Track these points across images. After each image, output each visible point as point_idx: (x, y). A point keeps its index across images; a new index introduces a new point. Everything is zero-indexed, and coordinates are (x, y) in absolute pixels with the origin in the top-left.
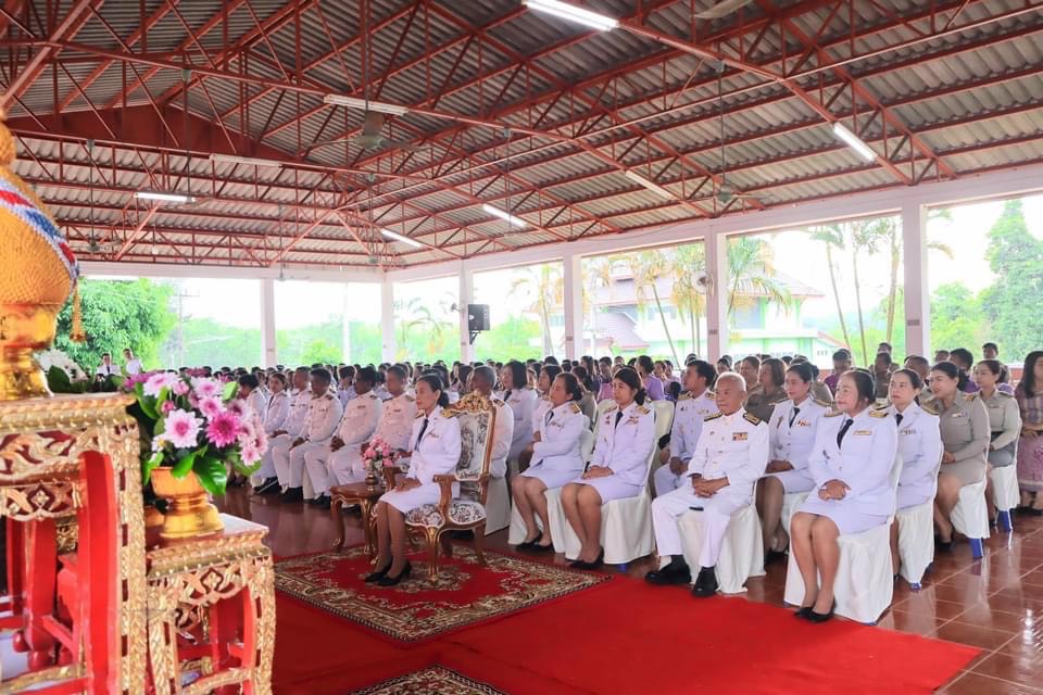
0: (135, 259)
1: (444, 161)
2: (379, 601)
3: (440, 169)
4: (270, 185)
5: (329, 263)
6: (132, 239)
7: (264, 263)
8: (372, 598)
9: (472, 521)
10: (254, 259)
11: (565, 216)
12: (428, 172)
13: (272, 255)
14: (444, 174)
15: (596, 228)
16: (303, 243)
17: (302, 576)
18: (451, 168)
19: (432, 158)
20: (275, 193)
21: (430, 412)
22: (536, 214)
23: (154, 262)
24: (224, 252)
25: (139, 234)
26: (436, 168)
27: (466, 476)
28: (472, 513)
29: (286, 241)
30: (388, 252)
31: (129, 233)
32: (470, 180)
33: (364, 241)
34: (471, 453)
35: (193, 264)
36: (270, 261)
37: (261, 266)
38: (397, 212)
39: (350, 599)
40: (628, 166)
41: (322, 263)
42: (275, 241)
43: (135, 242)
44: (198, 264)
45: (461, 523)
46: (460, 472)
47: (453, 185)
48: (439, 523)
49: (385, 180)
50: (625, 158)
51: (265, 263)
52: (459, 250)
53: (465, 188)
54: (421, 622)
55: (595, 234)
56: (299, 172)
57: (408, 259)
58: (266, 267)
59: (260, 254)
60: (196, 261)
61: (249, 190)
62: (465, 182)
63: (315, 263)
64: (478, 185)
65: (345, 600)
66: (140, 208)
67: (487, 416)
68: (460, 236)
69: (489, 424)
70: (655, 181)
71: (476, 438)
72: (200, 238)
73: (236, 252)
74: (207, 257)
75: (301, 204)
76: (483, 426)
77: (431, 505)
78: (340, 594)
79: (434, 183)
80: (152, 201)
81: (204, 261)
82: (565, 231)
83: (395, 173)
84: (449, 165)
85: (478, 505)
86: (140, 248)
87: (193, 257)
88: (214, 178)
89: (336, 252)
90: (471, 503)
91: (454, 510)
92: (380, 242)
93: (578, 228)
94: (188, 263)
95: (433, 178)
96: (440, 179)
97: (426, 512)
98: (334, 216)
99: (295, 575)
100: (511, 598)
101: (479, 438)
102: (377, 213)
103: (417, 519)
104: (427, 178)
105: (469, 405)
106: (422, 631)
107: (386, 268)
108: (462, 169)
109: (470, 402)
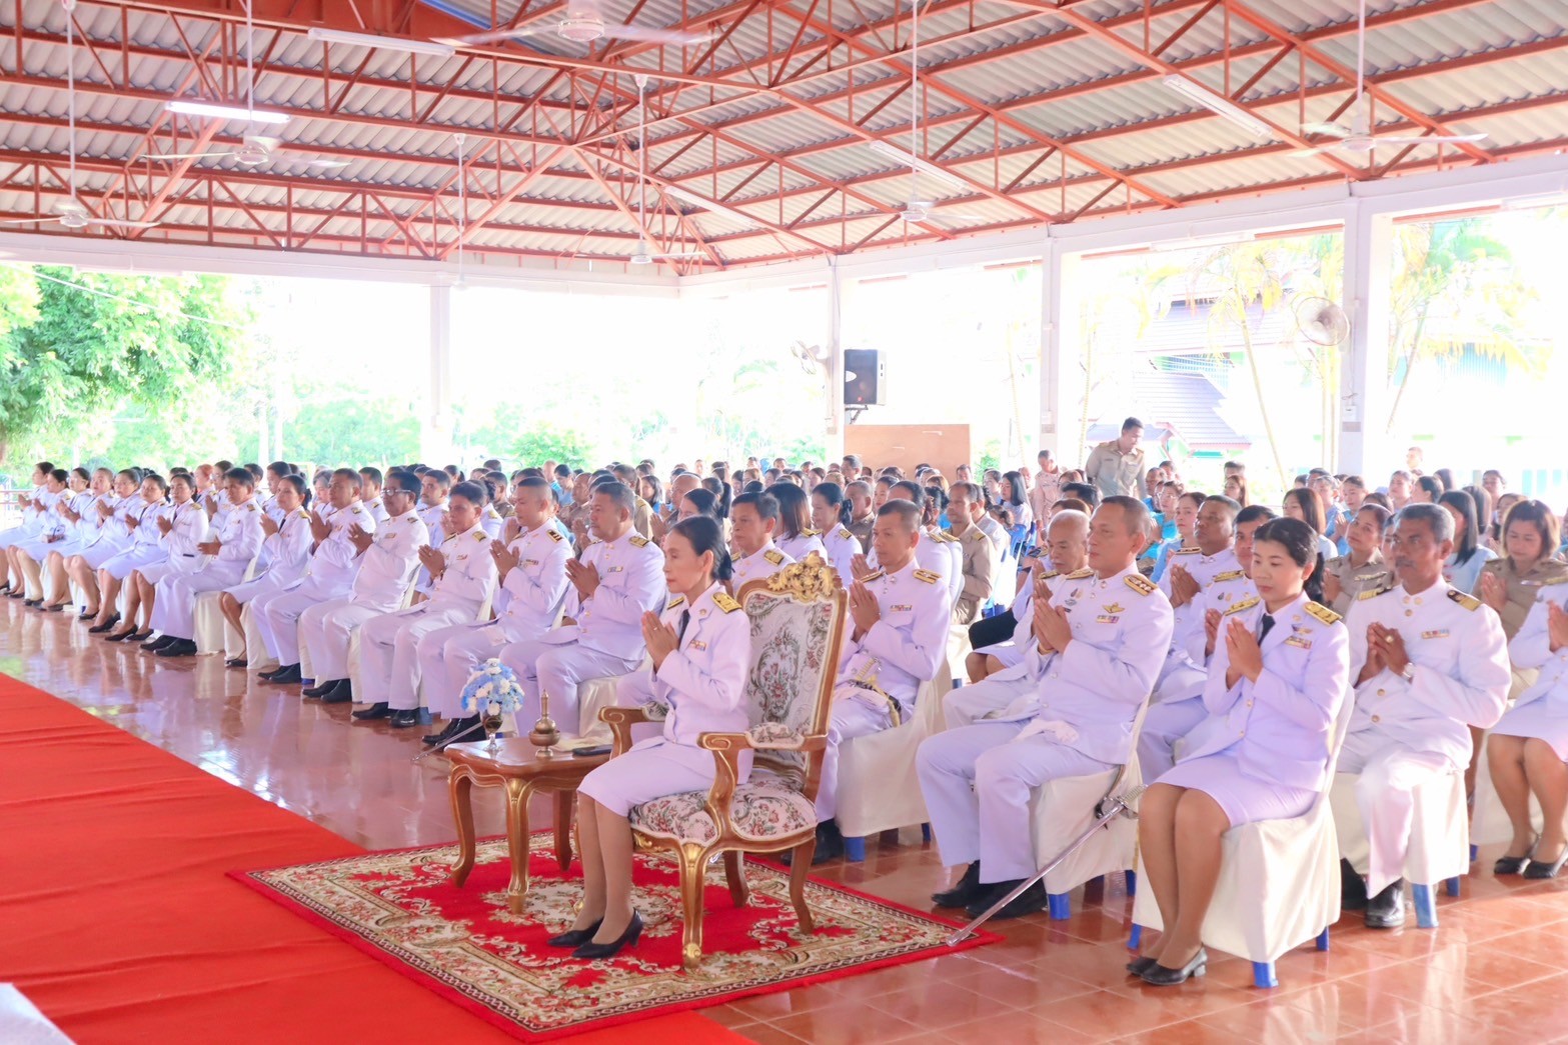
0: (174, 234)
1: (795, 47)
2: (509, 948)
3: (784, 65)
4: (441, 90)
5: (568, 255)
6: (164, 196)
7: (431, 252)
8: (498, 941)
9: (781, 835)
10: (413, 242)
11: (1050, 169)
12: (762, 73)
13: (446, 233)
14: (794, 77)
15: (1119, 196)
16: (508, 211)
17: (377, 891)
18: (807, 66)
19: (769, 44)
20: (452, 107)
21: (697, 596)
22: (989, 163)
23: (210, 243)
24: (352, 226)
25: (178, 184)
26: (777, 64)
27: (772, 737)
28: (783, 817)
29: (478, 208)
30: (688, 235)
31: (159, 182)
32: (848, 90)
33: (634, 209)
34: (793, 687)
35: (289, 248)
36: (444, 245)
37: (426, 257)
38: (702, 153)
39: (455, 941)
40: (1177, 66)
41: (553, 253)
42: (454, 206)
43: (170, 200)
44: (299, 249)
45: (758, 838)
46: (759, 729)
47: (812, 101)
48: (707, 837)
49: (675, 87)
50: (1170, 50)
51: (435, 252)
52: (830, 235)
53: (838, 106)
54: (573, 992)
55: (1112, 209)
56: (500, 64)
57: (729, 250)
58: (436, 258)
59: (424, 232)
60: (292, 242)
61: (397, 101)
62: (838, 94)
63: (540, 252)
64: (866, 101)
65: (445, 942)
66: (180, 132)
67: (826, 610)
68: (833, 206)
69: (831, 628)
70: (1236, 98)
71: (802, 656)
72: (300, 195)
73: (376, 228)
74: (315, 235)
75: (504, 131)
76: (818, 631)
77: (695, 794)
78: (439, 928)
79: (772, 96)
80: (202, 119)
81: (311, 244)
82: (1048, 202)
83: (691, 73)
84: (804, 57)
85: (798, 800)
86: (178, 214)
87: (289, 234)
88: (324, 72)
89: (582, 232)
90: (782, 794)
91: (742, 808)
92: (670, 212)
93: (1078, 196)
94: (279, 248)
95: (772, 84)
96: (788, 87)
97: (681, 808)
98: (570, 156)
99: (365, 888)
100: (765, 961)
101: (810, 655)
102: (660, 153)
103: (662, 823)
104: (758, 85)
105: (796, 583)
106: (570, 1011)
107: (683, 266)
108: (830, 69)
109: (797, 576)
